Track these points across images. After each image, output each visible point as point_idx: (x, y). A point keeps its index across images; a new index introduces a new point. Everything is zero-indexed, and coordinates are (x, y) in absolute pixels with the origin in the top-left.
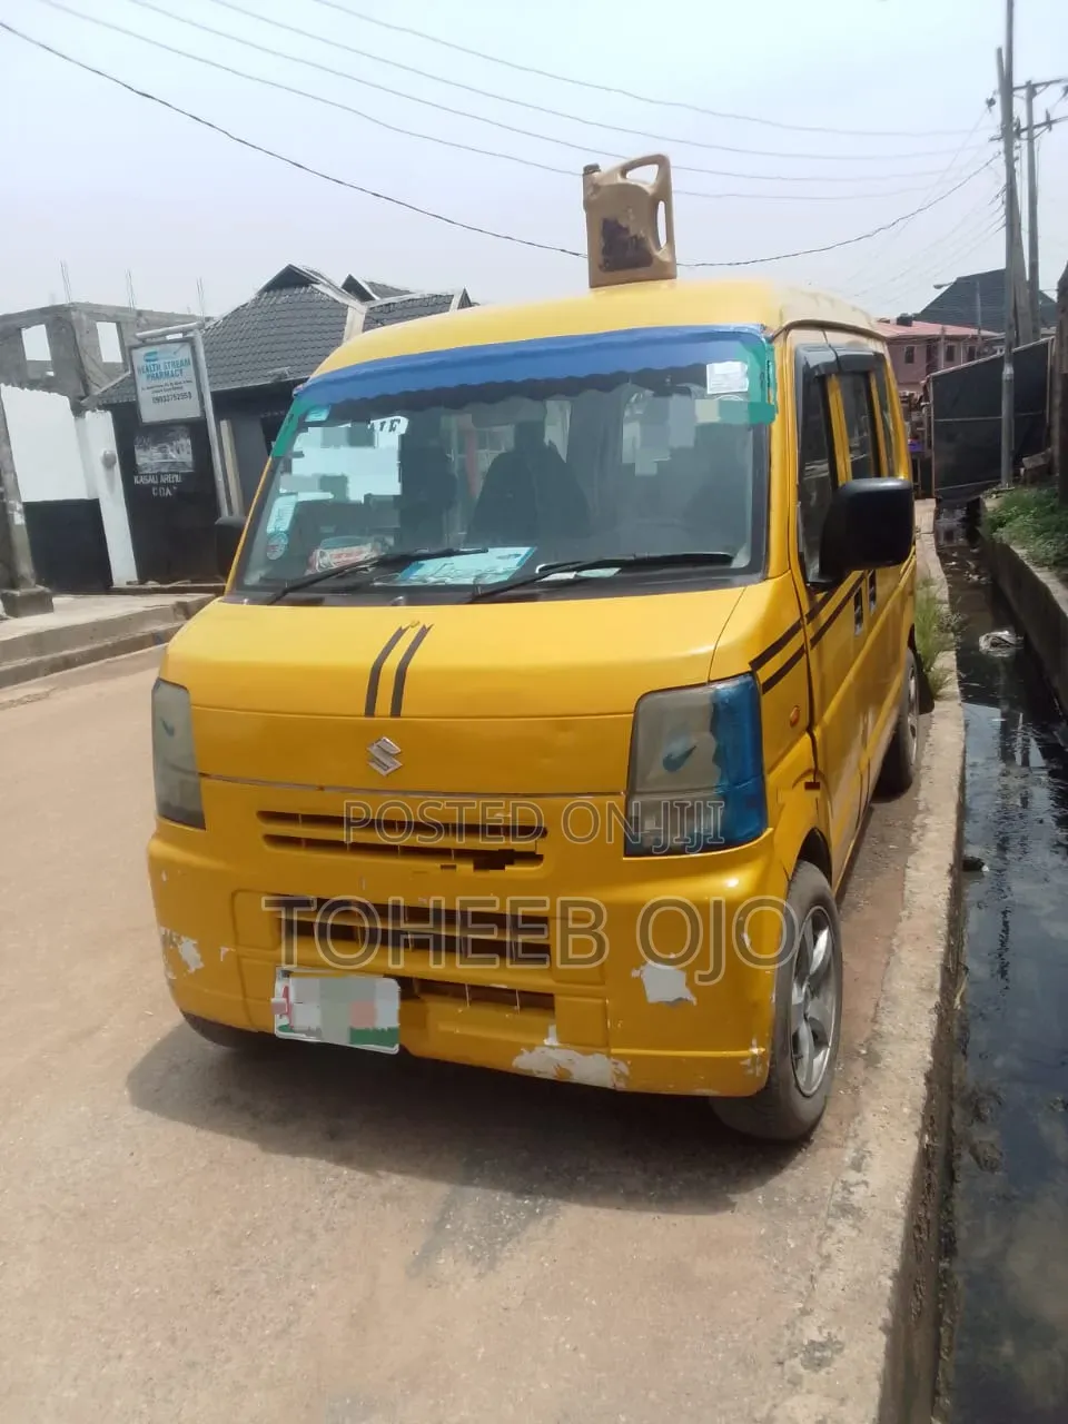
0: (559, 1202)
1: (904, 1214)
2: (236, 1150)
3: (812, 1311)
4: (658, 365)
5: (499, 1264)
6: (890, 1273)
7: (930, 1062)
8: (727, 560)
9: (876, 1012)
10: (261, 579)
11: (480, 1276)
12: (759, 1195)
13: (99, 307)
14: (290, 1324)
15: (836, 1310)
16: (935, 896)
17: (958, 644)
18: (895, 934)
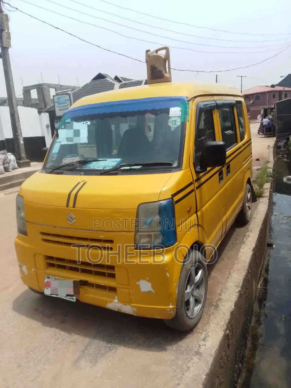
0: (118, 346)
1: (214, 356)
2: (36, 324)
3: (180, 384)
4: (157, 108)
5: (97, 364)
6: (205, 373)
7: (233, 308)
8: (171, 164)
9: (221, 292)
10: (50, 166)
11: (91, 367)
12: (174, 347)
13: (50, 84)
14: (37, 377)
15: (187, 384)
16: (247, 257)
17: (272, 181)
18: (232, 268)
